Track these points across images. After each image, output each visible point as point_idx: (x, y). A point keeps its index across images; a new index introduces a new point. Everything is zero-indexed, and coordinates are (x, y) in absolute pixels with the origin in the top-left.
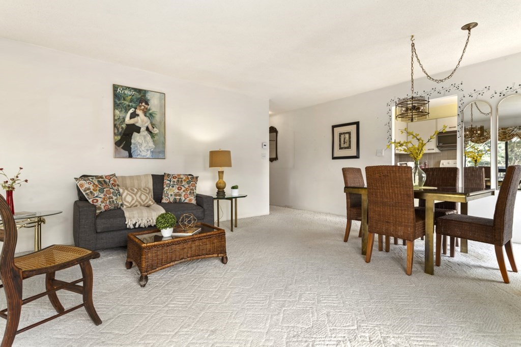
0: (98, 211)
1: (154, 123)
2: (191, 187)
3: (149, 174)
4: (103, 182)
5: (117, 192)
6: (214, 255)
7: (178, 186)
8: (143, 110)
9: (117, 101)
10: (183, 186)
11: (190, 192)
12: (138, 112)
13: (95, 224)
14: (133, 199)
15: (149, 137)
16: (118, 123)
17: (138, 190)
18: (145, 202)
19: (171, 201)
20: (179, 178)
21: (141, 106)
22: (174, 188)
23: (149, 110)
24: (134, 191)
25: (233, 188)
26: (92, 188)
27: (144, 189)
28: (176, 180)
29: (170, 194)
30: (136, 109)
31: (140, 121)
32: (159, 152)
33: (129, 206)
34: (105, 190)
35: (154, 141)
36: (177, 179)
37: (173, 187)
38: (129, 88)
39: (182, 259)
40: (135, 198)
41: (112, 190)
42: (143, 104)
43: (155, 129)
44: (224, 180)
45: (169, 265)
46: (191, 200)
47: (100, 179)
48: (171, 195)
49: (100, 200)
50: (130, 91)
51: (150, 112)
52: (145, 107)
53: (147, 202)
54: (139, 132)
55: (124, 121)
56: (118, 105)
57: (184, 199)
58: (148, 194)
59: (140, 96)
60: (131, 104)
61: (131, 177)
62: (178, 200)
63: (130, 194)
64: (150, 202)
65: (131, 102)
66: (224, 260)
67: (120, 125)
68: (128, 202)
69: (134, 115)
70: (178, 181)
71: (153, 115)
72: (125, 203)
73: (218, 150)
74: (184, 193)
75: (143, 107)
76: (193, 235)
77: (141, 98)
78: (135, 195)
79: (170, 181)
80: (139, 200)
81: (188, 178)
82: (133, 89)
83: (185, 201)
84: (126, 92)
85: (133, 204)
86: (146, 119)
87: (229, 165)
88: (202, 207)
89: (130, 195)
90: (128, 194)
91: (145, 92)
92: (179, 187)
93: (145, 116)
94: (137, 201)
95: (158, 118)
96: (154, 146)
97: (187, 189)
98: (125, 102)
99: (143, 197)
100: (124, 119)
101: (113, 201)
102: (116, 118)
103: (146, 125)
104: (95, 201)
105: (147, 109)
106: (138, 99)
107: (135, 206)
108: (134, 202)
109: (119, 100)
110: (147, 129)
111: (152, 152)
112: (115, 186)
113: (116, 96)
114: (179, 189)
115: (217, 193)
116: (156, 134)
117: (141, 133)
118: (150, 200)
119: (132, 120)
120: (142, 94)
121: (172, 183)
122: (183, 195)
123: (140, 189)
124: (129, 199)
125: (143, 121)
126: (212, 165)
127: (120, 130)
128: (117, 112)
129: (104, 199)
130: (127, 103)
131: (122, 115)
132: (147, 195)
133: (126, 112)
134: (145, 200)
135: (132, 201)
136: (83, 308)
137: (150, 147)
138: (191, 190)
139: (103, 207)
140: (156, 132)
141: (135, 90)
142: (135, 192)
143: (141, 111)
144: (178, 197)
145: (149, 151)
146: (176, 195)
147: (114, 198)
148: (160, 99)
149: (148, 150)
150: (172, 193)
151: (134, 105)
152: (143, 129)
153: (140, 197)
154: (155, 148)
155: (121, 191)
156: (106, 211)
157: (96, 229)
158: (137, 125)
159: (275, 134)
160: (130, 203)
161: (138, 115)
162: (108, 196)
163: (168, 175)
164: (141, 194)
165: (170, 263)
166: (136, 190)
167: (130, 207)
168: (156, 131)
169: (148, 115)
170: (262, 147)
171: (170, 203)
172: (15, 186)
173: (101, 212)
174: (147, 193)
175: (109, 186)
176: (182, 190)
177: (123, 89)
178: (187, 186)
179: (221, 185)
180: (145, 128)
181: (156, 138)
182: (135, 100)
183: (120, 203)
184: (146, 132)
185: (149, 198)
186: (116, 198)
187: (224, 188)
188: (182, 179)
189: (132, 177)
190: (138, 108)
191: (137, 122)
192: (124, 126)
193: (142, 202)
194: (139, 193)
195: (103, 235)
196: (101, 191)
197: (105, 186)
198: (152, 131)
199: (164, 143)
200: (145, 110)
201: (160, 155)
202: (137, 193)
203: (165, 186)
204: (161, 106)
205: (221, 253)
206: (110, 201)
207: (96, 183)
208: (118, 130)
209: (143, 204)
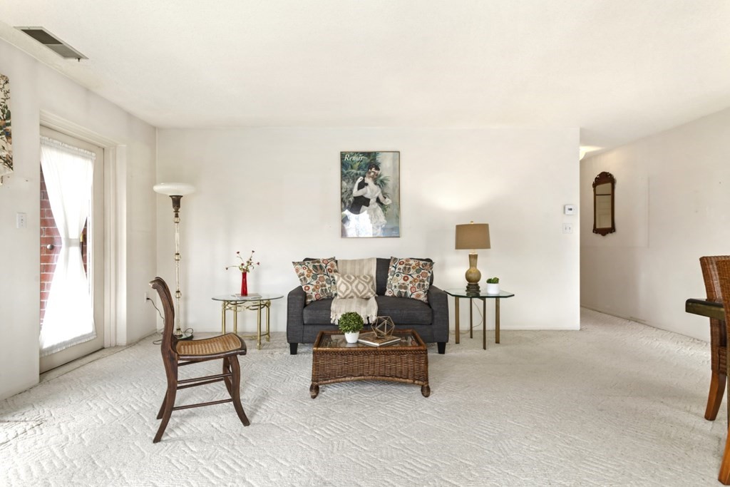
0: (309, 300)
1: (385, 191)
2: (421, 278)
3: (373, 258)
4: (318, 268)
5: (332, 279)
6: (408, 380)
7: (404, 275)
8: (373, 177)
9: (344, 171)
10: (410, 275)
11: (419, 284)
12: (368, 180)
13: (302, 314)
14: (347, 289)
15: (379, 210)
16: (345, 196)
17: (356, 278)
18: (363, 294)
19: (396, 294)
20: (406, 265)
21: (370, 173)
22: (399, 278)
23: (380, 176)
24: (350, 278)
25: (490, 281)
26: (306, 273)
27: (365, 277)
28: (402, 267)
29: (393, 285)
30: (364, 176)
31: (369, 191)
32: (393, 230)
33: (343, 297)
34: (318, 276)
35: (385, 215)
36: (404, 265)
37: (398, 276)
38: (357, 153)
39: (361, 375)
40: (350, 287)
41: (326, 277)
42: (373, 170)
43: (387, 199)
44: (479, 268)
45: (343, 379)
46: (419, 295)
47: (316, 264)
48: (395, 287)
49: (311, 287)
50: (358, 156)
51: (382, 178)
52: (375, 173)
53: (365, 294)
54: (367, 205)
55: (352, 193)
56: (346, 176)
57: (410, 293)
58: (368, 283)
59: (369, 161)
60: (359, 172)
61: (353, 262)
62: (403, 295)
63: (345, 282)
64: (369, 294)
65: (359, 169)
66: (426, 391)
67: (347, 198)
68: (341, 292)
69: (362, 185)
70: (405, 268)
71: (385, 181)
72: (339, 293)
73: (470, 223)
74: (411, 285)
75: (372, 174)
76: (380, 346)
77: (370, 163)
78: (351, 284)
79: (395, 268)
80: (355, 290)
81: (419, 265)
82: (361, 153)
83: (412, 297)
84: (355, 158)
85: (347, 295)
86: (376, 188)
87: (486, 245)
88: (431, 307)
89: (345, 284)
90: (342, 282)
91: (375, 154)
92: (405, 277)
93: (376, 184)
94: (352, 291)
95: (390, 184)
96: (385, 221)
97: (415, 279)
98: (353, 171)
99: (361, 287)
100: (351, 190)
101: (326, 289)
102: (343, 191)
103: (377, 195)
104: (307, 288)
105: (377, 175)
106: (367, 164)
107: (350, 298)
108: (348, 292)
109: (346, 169)
110: (378, 200)
111: (384, 229)
112: (331, 272)
113: (344, 165)
114: (405, 279)
115: (467, 287)
116: (389, 206)
117: (370, 206)
118: (369, 291)
119: (361, 190)
120: (371, 158)
121: (397, 270)
122: (409, 288)
123: (359, 277)
124: (343, 288)
125: (372, 191)
126: (459, 245)
127: (347, 204)
128: (345, 184)
129: (316, 286)
130: (354, 171)
131: (349, 186)
132: (366, 284)
133: (354, 182)
134: (363, 291)
135: (346, 291)
136: (232, 403)
137: (381, 222)
138: (420, 281)
139: (314, 296)
140: (388, 203)
141: (364, 154)
142: (352, 280)
143: (371, 179)
144: (404, 291)
145: (380, 229)
146: (401, 287)
147: (328, 286)
148: (394, 160)
149: (378, 227)
150: (396, 284)
151: (362, 172)
152: (373, 201)
153: (356, 287)
154: (386, 224)
155: (336, 278)
156: (317, 300)
157: (303, 320)
158: (366, 196)
159: (610, 184)
160: (343, 294)
161: (367, 184)
162: (321, 283)
163: (395, 259)
164: (359, 282)
165: (345, 377)
166: (353, 278)
167: (345, 298)
168: (388, 201)
169: (378, 182)
170: (564, 212)
171: (393, 296)
172: (250, 268)
173: (312, 301)
174: (366, 282)
175: (324, 271)
176: (408, 282)
177: (351, 156)
178: (415, 276)
179: (473, 276)
180: (375, 200)
181: (389, 210)
182: (364, 166)
183: (334, 293)
184: (377, 205)
185: (367, 288)
186: (330, 286)
187: (478, 280)
188: (410, 265)
189: (355, 261)
190: (367, 175)
191: (366, 193)
192: (351, 199)
193: (358, 294)
194: (356, 282)
195: (310, 328)
196: (314, 277)
197: (319, 272)
198: (383, 203)
199: (398, 217)
200: (375, 177)
201: (394, 232)
202: (353, 281)
203: (389, 274)
204: (394, 169)
205: (418, 380)
206: (322, 290)
207: (311, 268)
208: (345, 205)
209: (360, 295)
